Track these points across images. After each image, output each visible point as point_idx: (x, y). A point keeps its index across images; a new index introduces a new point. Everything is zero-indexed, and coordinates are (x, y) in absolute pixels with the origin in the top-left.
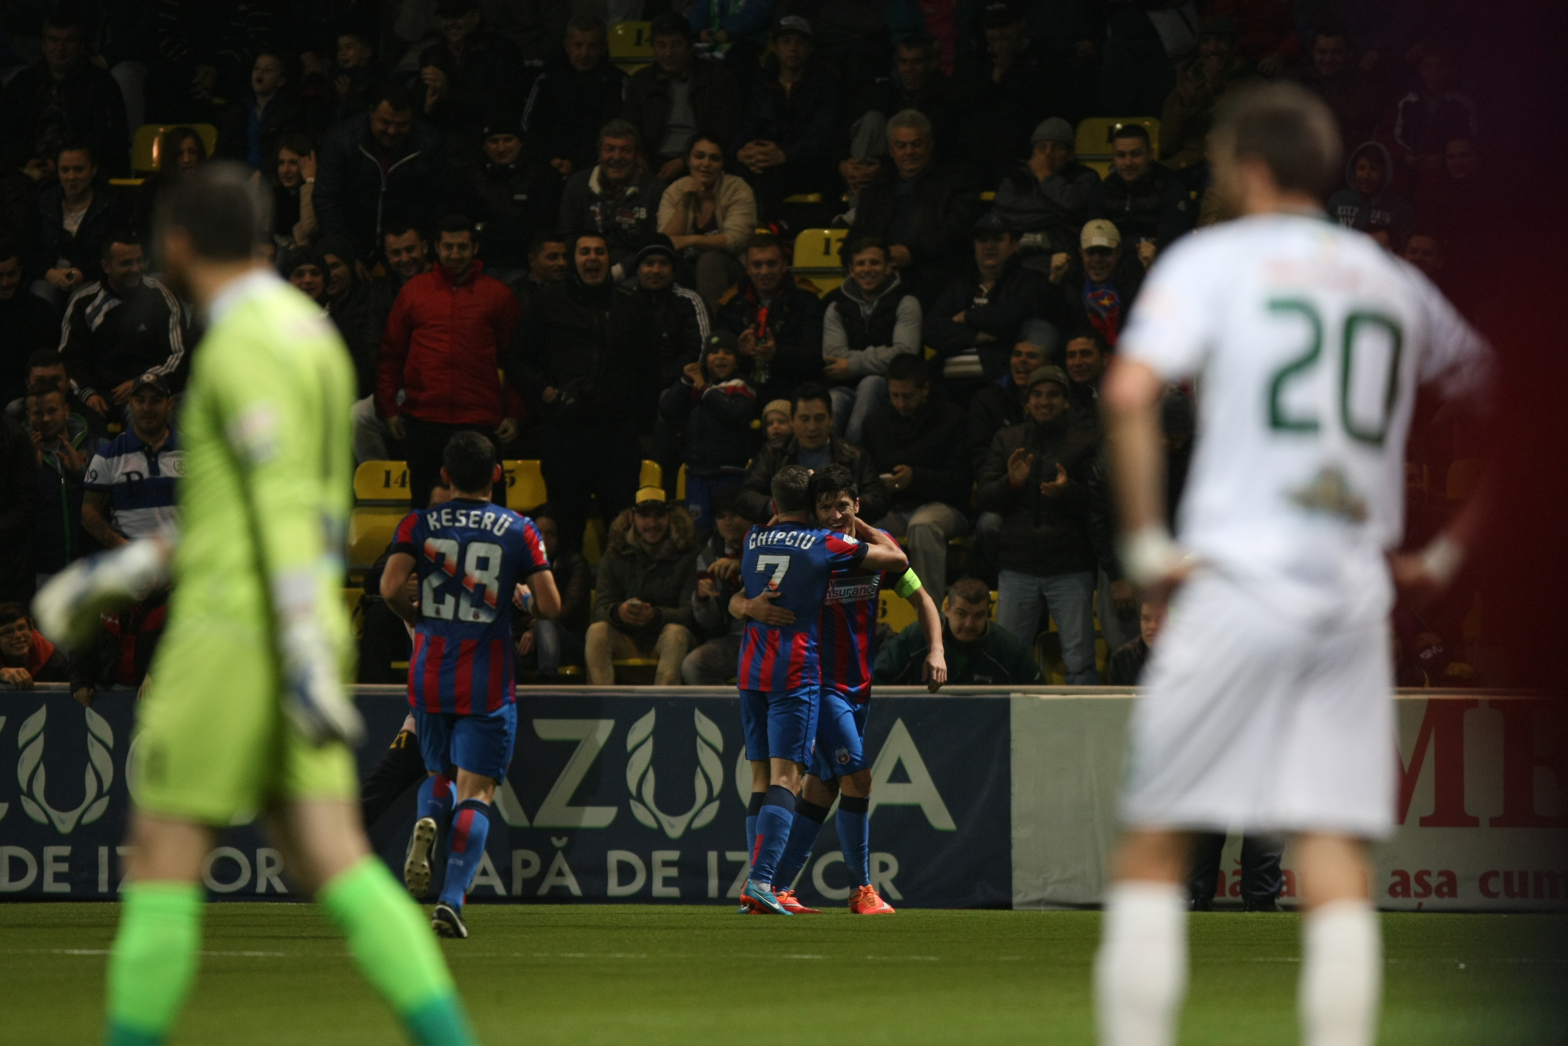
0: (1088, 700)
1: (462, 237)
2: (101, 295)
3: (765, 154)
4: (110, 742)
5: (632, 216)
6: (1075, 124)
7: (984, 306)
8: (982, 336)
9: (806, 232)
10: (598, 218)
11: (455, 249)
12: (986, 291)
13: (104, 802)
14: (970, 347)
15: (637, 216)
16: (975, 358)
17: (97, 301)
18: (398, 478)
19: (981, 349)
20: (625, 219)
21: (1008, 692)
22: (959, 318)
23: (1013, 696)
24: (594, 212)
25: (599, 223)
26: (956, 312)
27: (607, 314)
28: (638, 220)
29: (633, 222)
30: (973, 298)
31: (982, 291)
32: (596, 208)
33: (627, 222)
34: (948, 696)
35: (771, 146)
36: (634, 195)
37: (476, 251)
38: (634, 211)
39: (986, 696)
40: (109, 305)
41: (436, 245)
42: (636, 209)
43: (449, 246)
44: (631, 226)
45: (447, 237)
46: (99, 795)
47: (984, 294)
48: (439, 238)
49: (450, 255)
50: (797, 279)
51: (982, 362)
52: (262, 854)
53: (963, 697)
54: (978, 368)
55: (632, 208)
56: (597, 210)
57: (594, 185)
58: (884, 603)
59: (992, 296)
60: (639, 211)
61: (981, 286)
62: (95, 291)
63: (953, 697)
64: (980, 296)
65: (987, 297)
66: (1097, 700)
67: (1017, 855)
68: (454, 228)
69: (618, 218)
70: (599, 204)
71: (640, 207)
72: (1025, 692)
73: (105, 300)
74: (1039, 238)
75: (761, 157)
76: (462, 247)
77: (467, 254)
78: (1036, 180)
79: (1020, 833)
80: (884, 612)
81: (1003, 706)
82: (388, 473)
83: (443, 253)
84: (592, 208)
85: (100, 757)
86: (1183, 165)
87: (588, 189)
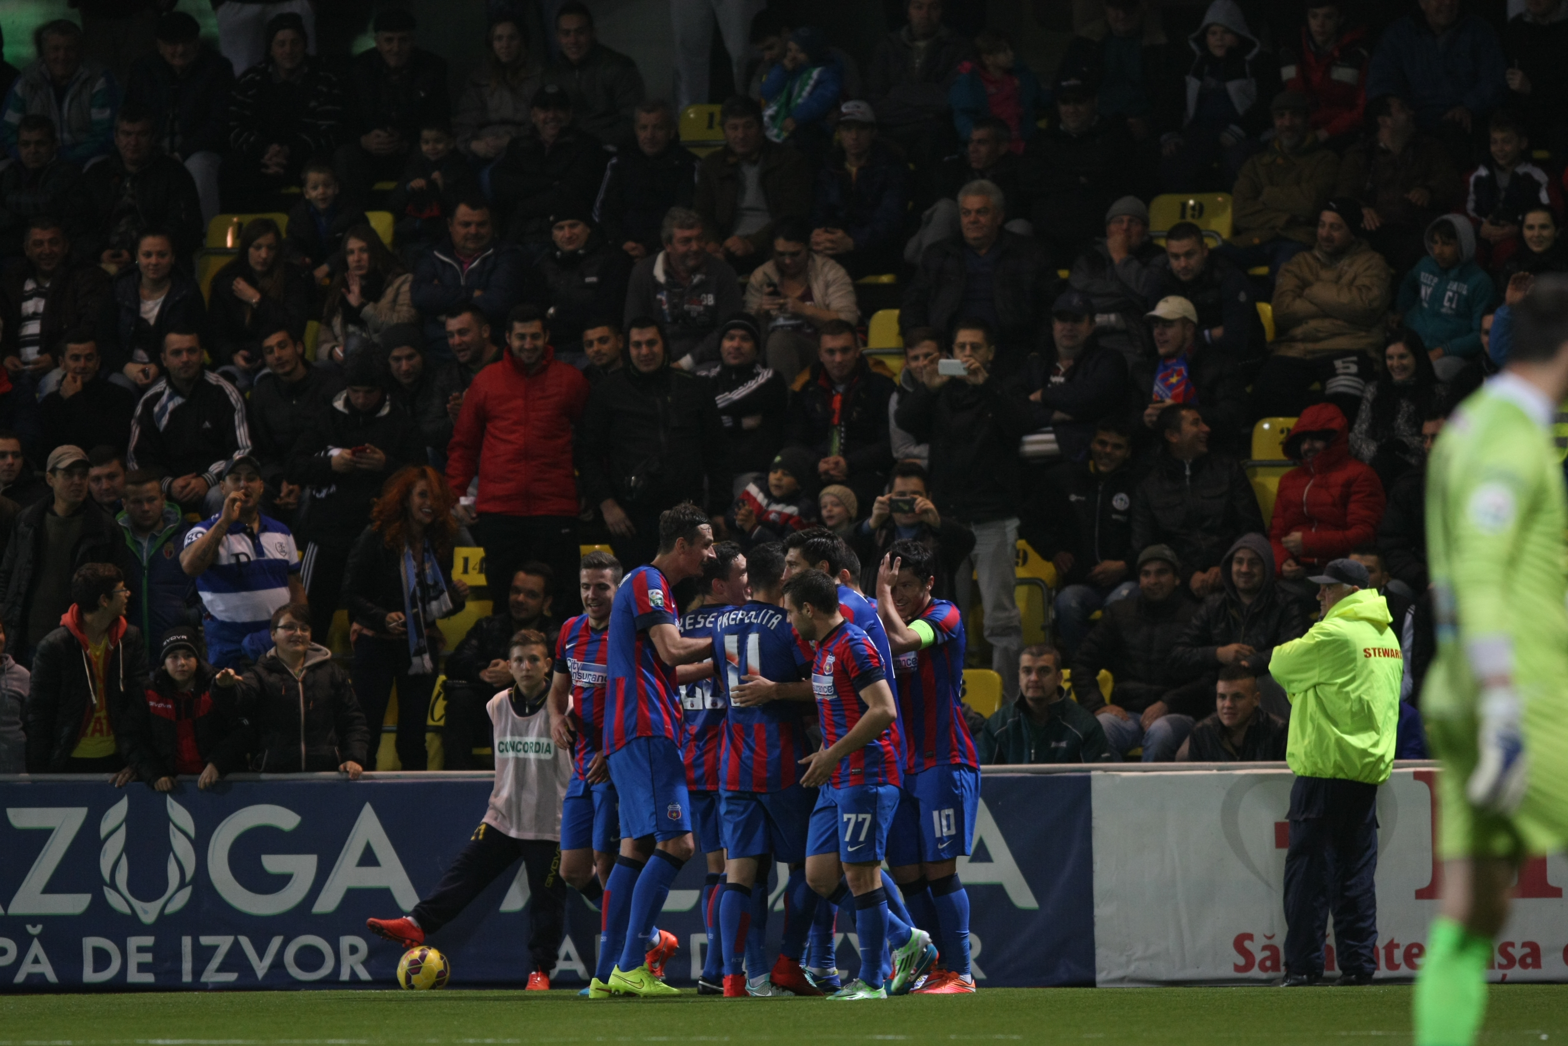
0: (1172, 776)
1: (534, 327)
2: (167, 392)
3: (831, 241)
4: (192, 832)
5: (700, 303)
6: (1147, 202)
7: (1061, 384)
8: (1058, 415)
9: (880, 313)
10: (665, 307)
11: (528, 339)
12: (1063, 369)
13: (187, 892)
14: (1047, 425)
15: (704, 303)
16: (1051, 437)
17: (165, 398)
18: (476, 564)
19: (1058, 428)
20: (694, 306)
21: (1089, 770)
22: (1035, 397)
23: (1093, 773)
24: (661, 301)
25: (667, 311)
26: (1032, 391)
27: (669, 399)
28: (707, 306)
29: (701, 308)
30: (1049, 377)
31: (1059, 369)
32: (662, 297)
33: (695, 309)
34: (1028, 775)
35: (840, 234)
36: (701, 283)
37: (547, 339)
38: (701, 298)
39: (1067, 774)
40: (174, 403)
41: (507, 335)
42: (704, 295)
43: (522, 337)
44: (699, 314)
45: (519, 327)
46: (182, 885)
47: (1061, 373)
48: (511, 329)
49: (523, 346)
50: (871, 362)
51: (1058, 440)
52: (346, 941)
53: (1041, 775)
54: (1054, 447)
55: (699, 296)
56: (664, 298)
57: (659, 273)
58: (964, 682)
59: (1070, 375)
60: (707, 298)
61: (1058, 365)
62: (162, 389)
63: (1033, 775)
64: (1057, 374)
65: (1064, 375)
66: (1176, 776)
67: (1100, 932)
68: (525, 318)
69: (686, 307)
70: (665, 293)
71: (707, 293)
72: (1105, 770)
73: (171, 398)
74: (1113, 317)
75: (828, 245)
76: (534, 336)
77: (540, 343)
78: (1111, 260)
79: (1102, 911)
80: (964, 692)
81: (1084, 785)
82: (466, 560)
83: (516, 343)
84: (659, 297)
85: (182, 847)
86: (1256, 241)
87: (654, 278)
